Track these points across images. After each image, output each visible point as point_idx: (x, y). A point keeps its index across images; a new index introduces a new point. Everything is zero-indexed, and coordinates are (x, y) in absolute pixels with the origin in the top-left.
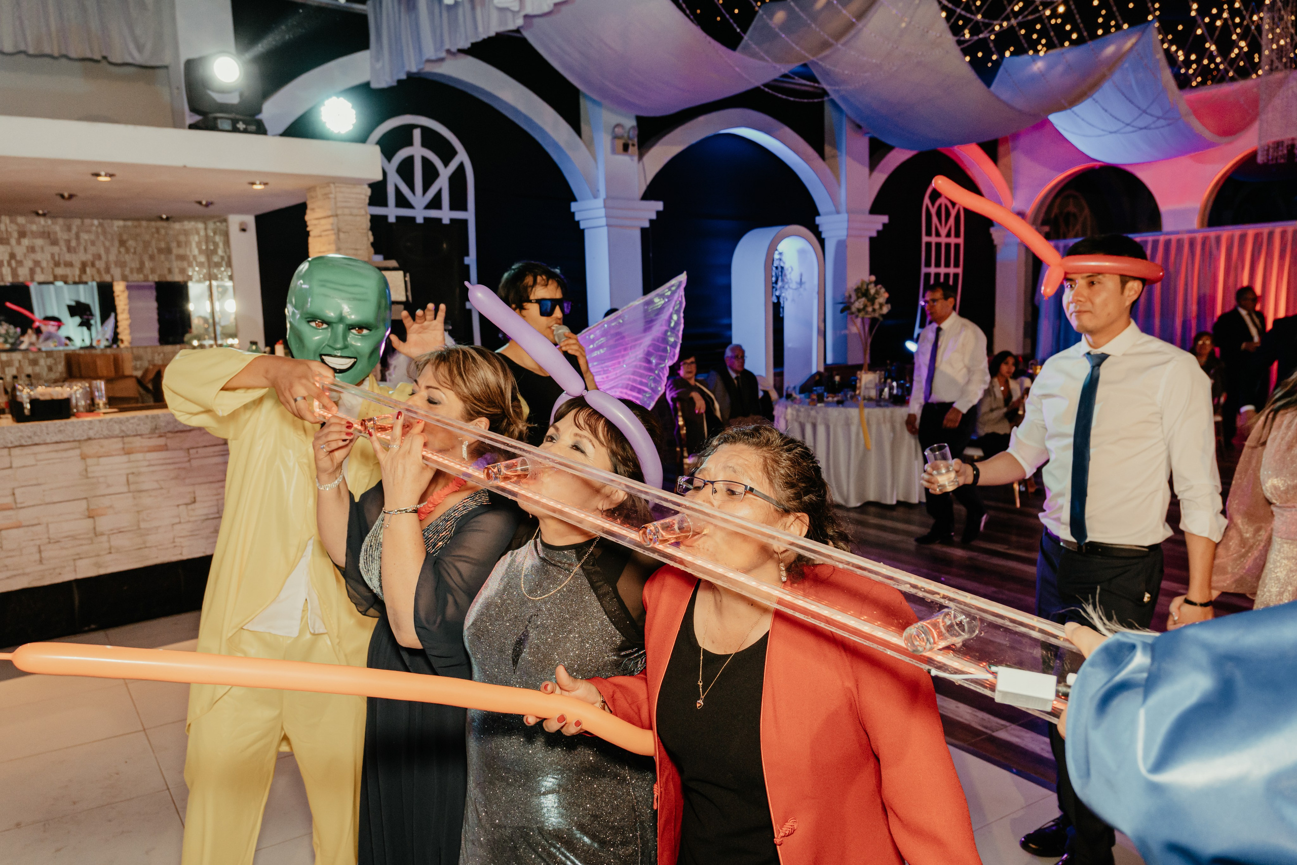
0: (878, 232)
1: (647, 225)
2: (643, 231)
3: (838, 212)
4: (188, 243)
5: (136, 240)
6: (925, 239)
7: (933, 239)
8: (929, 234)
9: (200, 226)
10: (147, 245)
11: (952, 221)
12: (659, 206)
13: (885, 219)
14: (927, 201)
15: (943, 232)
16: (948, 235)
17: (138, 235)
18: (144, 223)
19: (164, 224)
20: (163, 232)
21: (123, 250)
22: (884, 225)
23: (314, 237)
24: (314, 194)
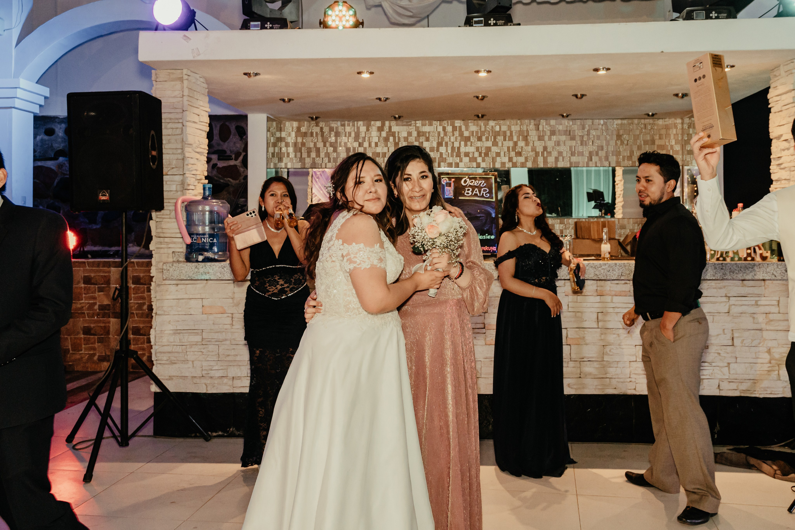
4: (668, 135)
5: (629, 134)
9: (679, 121)
10: (636, 137)
17: (630, 131)
18: (636, 121)
19: (651, 121)
20: (649, 127)
21: (619, 142)
23: (775, 113)
24: (776, 73)
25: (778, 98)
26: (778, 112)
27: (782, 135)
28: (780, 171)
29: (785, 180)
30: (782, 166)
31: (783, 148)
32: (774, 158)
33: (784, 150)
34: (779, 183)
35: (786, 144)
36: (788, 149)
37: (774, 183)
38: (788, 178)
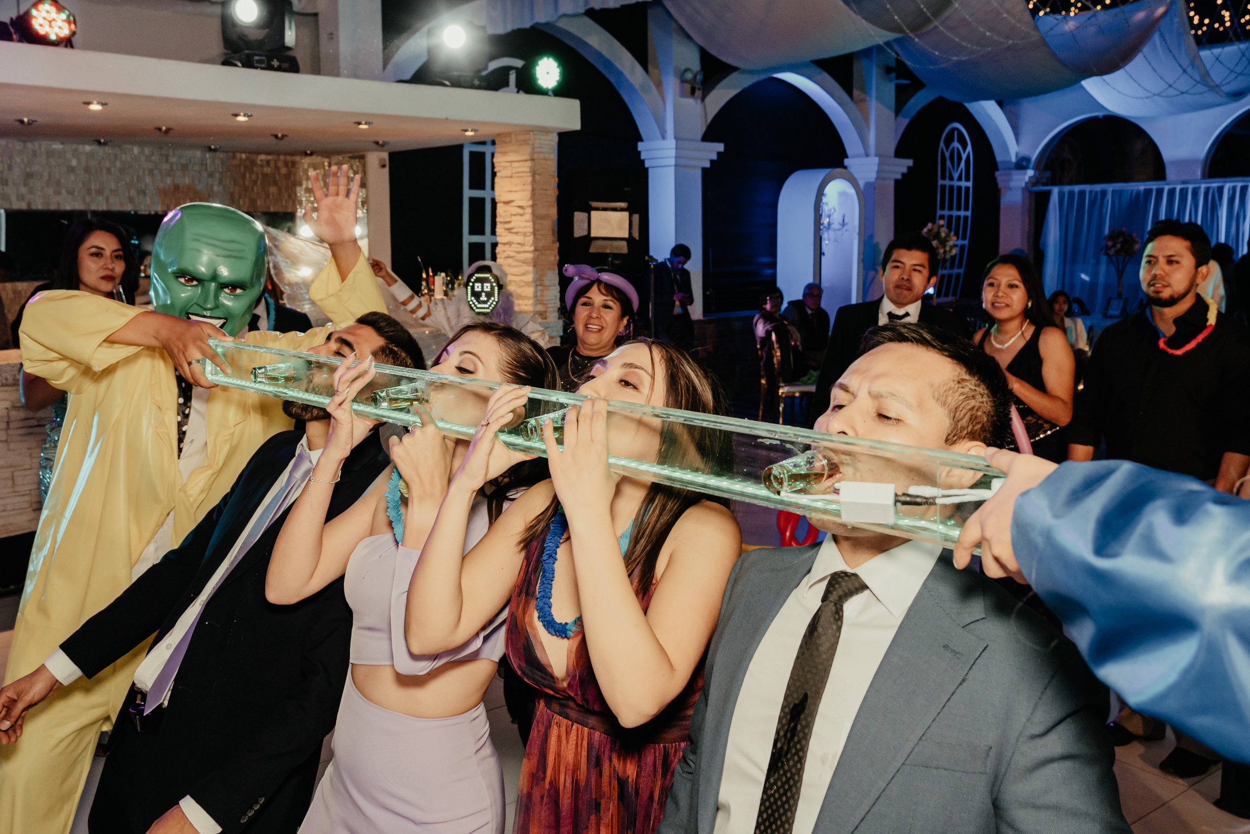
0: (903, 175)
1: (707, 165)
2: (704, 170)
3: (867, 155)
6: (941, 182)
7: (947, 182)
8: (943, 178)
11: (963, 165)
12: (720, 147)
13: (910, 162)
14: (942, 144)
15: (956, 175)
16: (960, 179)
22: (909, 168)
23: (502, 177)
24: (507, 140)
25: (509, 164)
26: (506, 177)
27: (512, 201)
28: (509, 234)
29: (518, 244)
30: (513, 231)
31: (514, 213)
32: (501, 222)
33: (515, 215)
34: (508, 246)
35: (520, 211)
36: (521, 215)
37: (499, 245)
38: (522, 242)
